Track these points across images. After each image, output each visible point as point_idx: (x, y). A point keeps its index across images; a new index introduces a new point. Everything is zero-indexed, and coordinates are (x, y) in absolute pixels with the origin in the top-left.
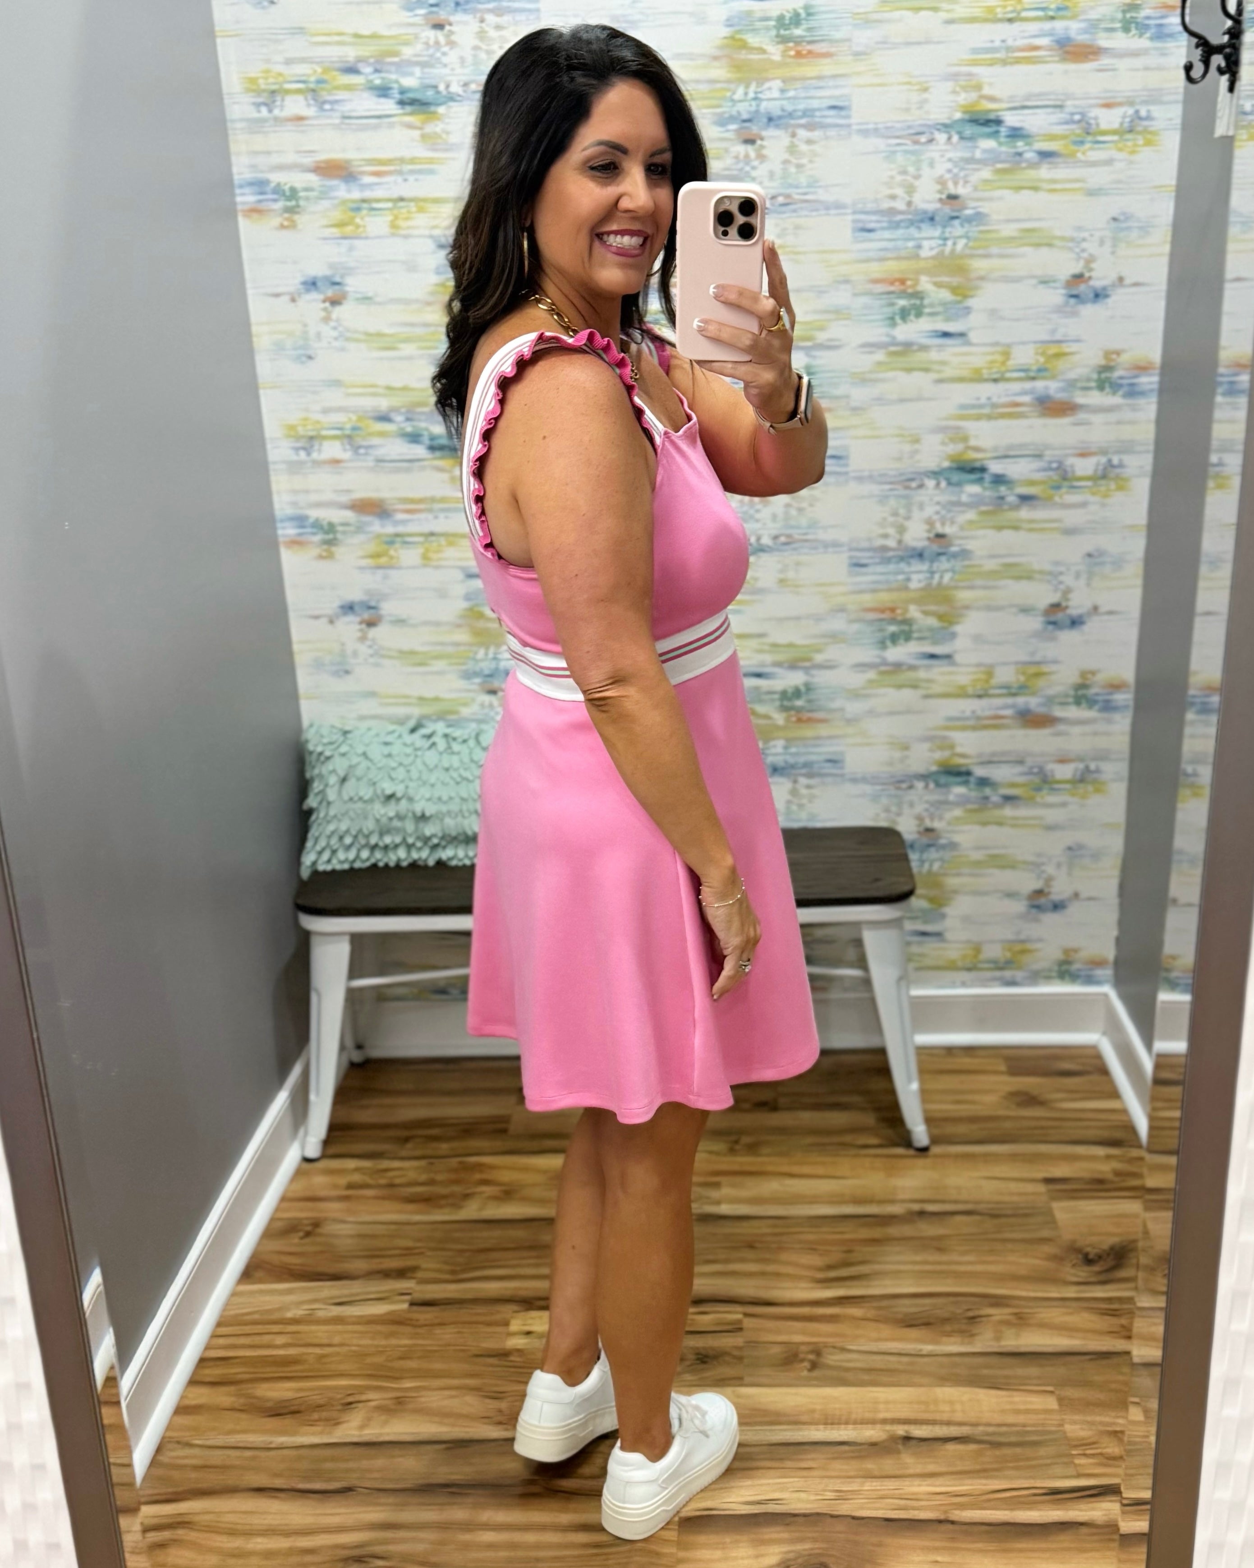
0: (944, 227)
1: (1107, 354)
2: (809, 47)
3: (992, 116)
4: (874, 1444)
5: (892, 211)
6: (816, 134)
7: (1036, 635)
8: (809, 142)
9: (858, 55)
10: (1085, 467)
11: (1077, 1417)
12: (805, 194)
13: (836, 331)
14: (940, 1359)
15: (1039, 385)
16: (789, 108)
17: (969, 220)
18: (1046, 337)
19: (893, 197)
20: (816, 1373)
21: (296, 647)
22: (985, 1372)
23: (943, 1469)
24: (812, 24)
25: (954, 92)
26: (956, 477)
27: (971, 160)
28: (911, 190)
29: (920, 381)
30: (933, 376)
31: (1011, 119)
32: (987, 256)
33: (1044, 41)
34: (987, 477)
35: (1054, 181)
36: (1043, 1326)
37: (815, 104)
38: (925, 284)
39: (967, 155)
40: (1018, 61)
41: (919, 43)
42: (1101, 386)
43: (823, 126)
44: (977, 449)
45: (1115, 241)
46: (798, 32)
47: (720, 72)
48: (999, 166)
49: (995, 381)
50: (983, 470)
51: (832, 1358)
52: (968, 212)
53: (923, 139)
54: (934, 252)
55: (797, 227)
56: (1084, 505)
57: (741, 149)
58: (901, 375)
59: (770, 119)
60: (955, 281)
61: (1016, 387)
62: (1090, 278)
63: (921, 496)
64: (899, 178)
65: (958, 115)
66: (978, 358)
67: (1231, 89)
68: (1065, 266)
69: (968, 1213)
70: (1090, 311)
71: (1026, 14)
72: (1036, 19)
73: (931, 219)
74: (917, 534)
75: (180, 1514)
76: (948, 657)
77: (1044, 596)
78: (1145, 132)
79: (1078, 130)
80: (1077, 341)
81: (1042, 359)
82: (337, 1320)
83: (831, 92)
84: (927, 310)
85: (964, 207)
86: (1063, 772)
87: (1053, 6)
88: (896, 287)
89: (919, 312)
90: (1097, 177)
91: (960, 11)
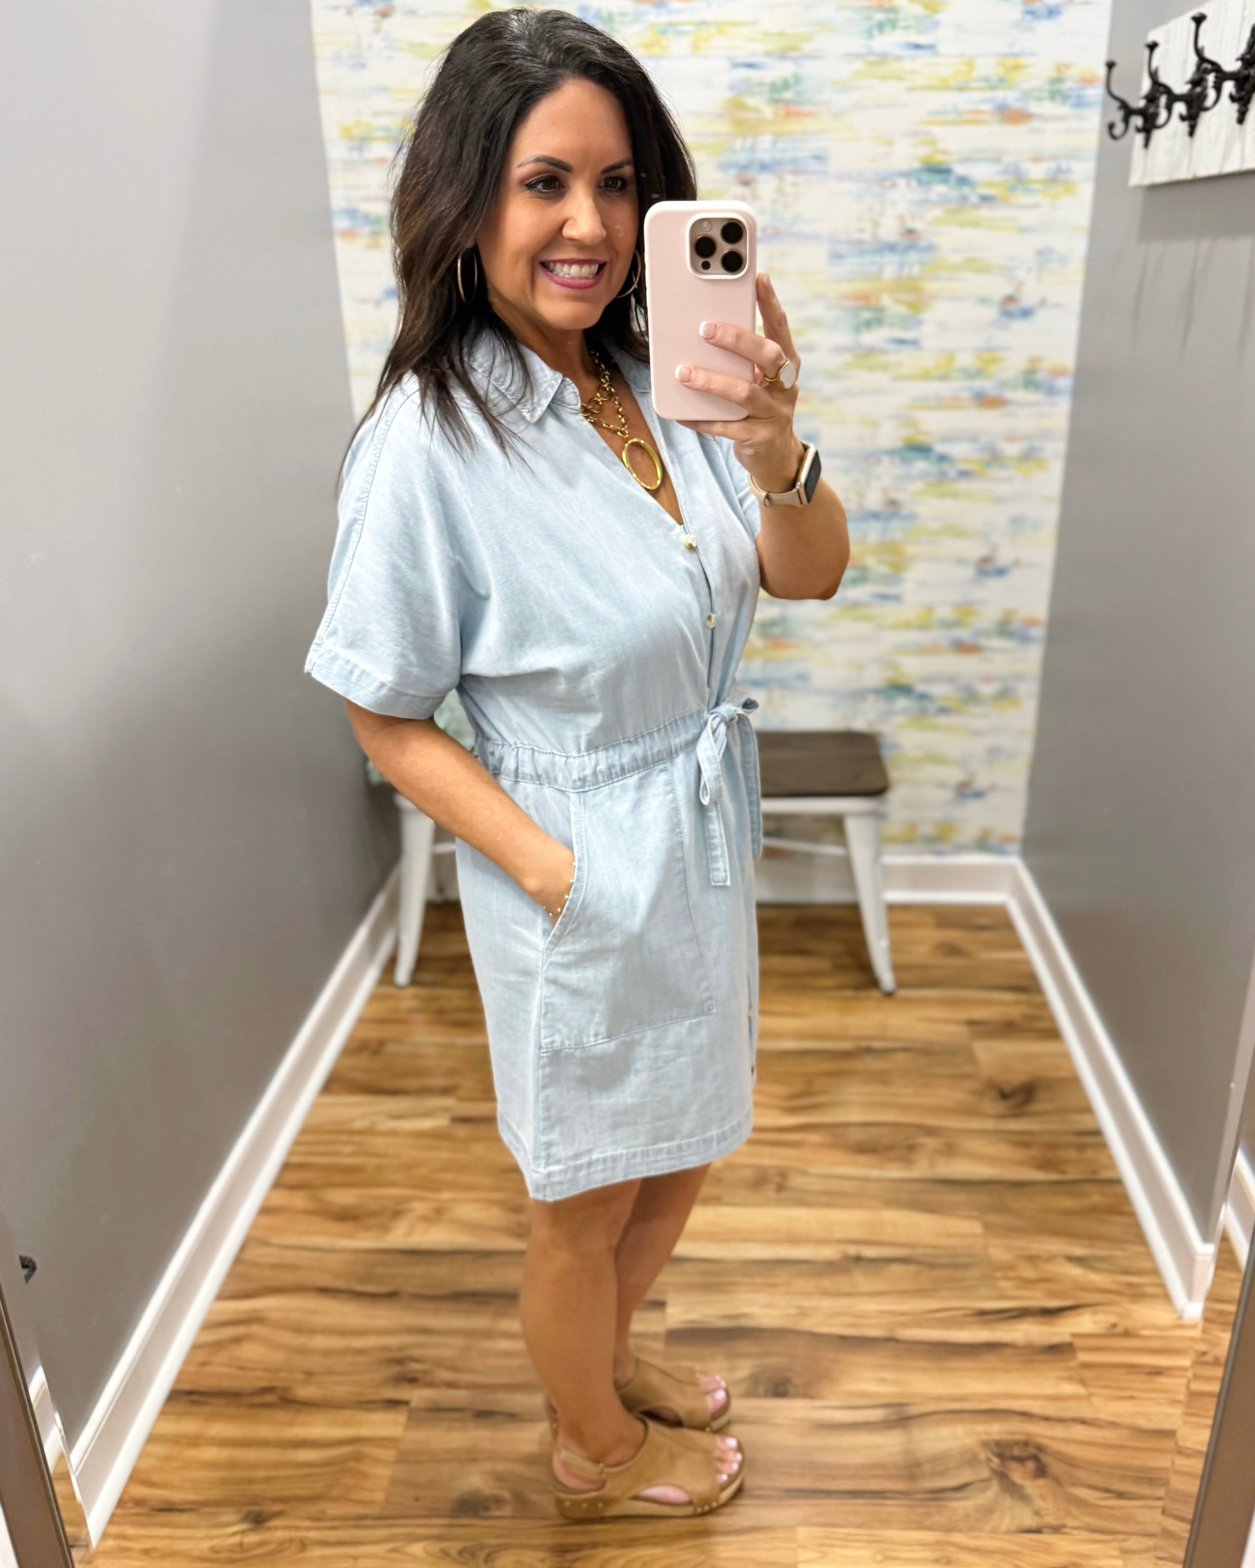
0: (903, 254)
1: (1034, 360)
2: (797, 108)
3: (944, 166)
4: (829, 1263)
5: (860, 242)
6: (800, 179)
7: (971, 582)
8: (794, 185)
9: (837, 115)
10: (1011, 450)
11: (999, 1242)
12: (790, 227)
13: (814, 336)
14: (883, 1184)
15: (977, 383)
16: (779, 156)
17: (923, 250)
18: (982, 345)
19: (861, 230)
20: (784, 1195)
22: (923, 1198)
23: (889, 1288)
24: (800, 88)
25: (914, 146)
26: (907, 455)
28: (876, 224)
30: (891, 374)
31: (960, 169)
32: (937, 279)
33: (987, 107)
34: (933, 456)
35: (991, 220)
36: (970, 1155)
37: (799, 154)
38: (886, 300)
39: (922, 197)
40: (966, 122)
41: (886, 106)
42: (1027, 385)
43: (806, 172)
44: (925, 433)
45: (1040, 270)
46: (788, 95)
47: (723, 127)
48: (949, 206)
49: (941, 379)
50: (929, 450)
51: (796, 1181)
52: (923, 243)
53: (888, 183)
54: (894, 275)
56: (1010, 480)
57: (739, 190)
58: (865, 374)
59: (763, 167)
60: (910, 298)
61: (958, 384)
62: (1019, 299)
63: (879, 470)
64: (867, 215)
65: (916, 165)
66: (927, 360)
67: (1146, 144)
68: (1000, 288)
69: (905, 1050)
70: (1019, 326)
71: (974, 85)
72: (982, 89)
73: (891, 248)
74: (874, 500)
75: (256, 1311)
76: (896, 598)
77: (976, 550)
78: (1066, 182)
79: (1011, 178)
80: (1008, 349)
81: (979, 363)
82: (393, 1133)
83: (813, 145)
84: (887, 321)
85: (919, 239)
86: (987, 690)
87: (995, 78)
88: (861, 303)
89: (880, 322)
90: (1026, 217)
91: (920, 81)
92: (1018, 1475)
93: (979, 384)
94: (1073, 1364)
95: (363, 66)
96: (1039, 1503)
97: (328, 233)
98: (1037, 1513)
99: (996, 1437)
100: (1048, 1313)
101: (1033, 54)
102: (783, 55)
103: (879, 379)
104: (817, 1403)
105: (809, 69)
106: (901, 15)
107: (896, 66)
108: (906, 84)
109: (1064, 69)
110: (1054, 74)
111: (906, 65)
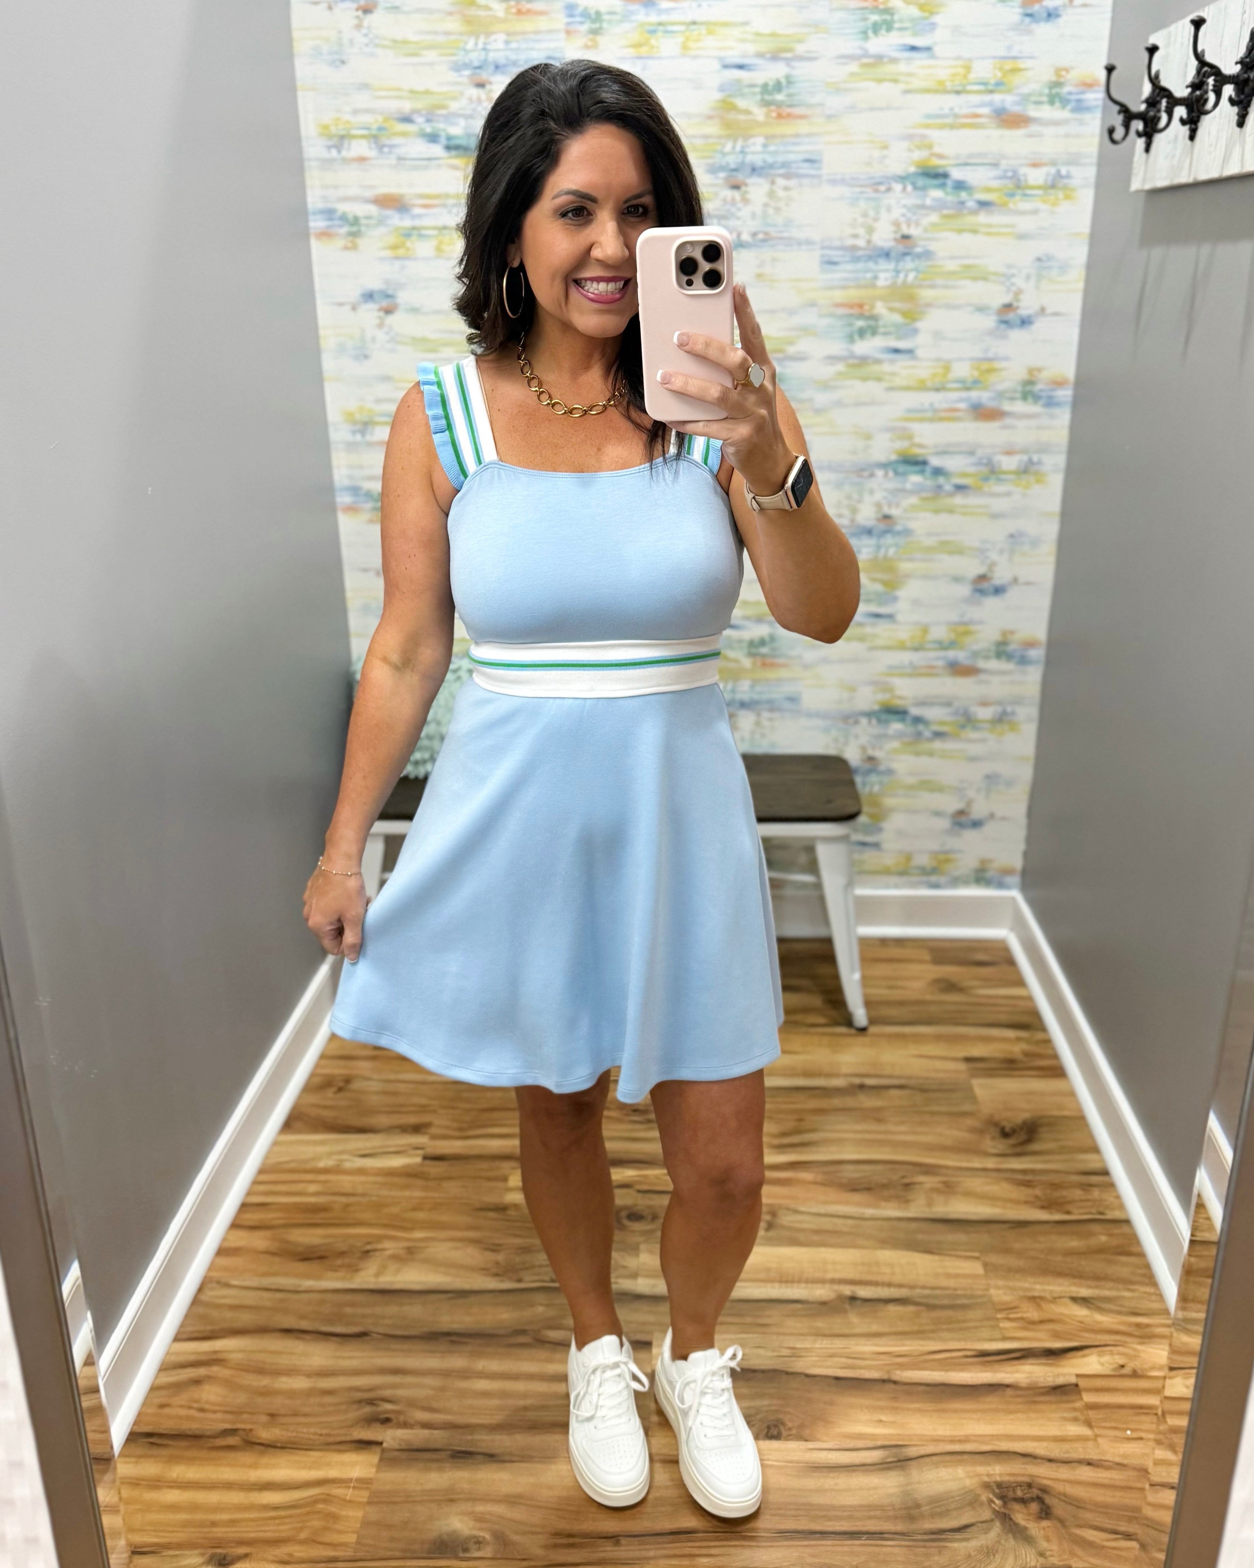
0: (898, 261)
1: (1031, 371)
2: (789, 110)
3: (941, 171)
4: (824, 1303)
5: (854, 248)
6: (792, 183)
7: (967, 601)
8: (787, 189)
9: (830, 118)
10: (1009, 463)
11: (1001, 1283)
12: (782, 232)
13: (803, 346)
14: (879, 1223)
15: (974, 395)
16: (770, 160)
17: (919, 256)
18: (980, 355)
19: (856, 236)
20: (774, 1233)
21: (349, 594)
22: (920, 1237)
23: (886, 1330)
24: (792, 91)
25: (910, 150)
26: (902, 468)
27: (923, 207)
28: (870, 230)
30: (885, 384)
31: (957, 174)
32: (933, 287)
33: (985, 111)
34: (928, 469)
35: (989, 226)
36: (969, 1194)
37: (791, 157)
38: (880, 308)
39: (918, 202)
40: (963, 126)
41: (881, 109)
42: (1025, 396)
43: (798, 176)
44: (920, 446)
45: (1039, 278)
46: (780, 97)
47: (714, 129)
48: (945, 212)
49: (937, 390)
50: (924, 463)
51: (786, 1219)
52: (918, 250)
53: (882, 188)
54: (888, 283)
55: (774, 260)
56: (1008, 494)
57: (729, 194)
58: (858, 384)
59: (754, 170)
60: (906, 306)
61: (955, 395)
62: (1018, 308)
63: (872, 484)
64: (861, 220)
65: (912, 169)
66: (923, 370)
67: (1147, 149)
68: (998, 297)
69: (901, 1087)
70: (1017, 335)
71: (970, 88)
72: (979, 92)
73: (887, 254)
74: (867, 515)
75: (215, 1352)
76: (890, 617)
77: (973, 568)
78: (1065, 188)
79: (1010, 184)
80: (1006, 359)
81: (976, 373)
82: (361, 1171)
83: (806, 148)
84: (881, 330)
85: (915, 246)
86: (984, 713)
87: (993, 81)
88: (855, 311)
89: (874, 332)
90: (1025, 224)
91: (916, 84)
92: (1020, 1516)
94: (1078, 1405)
95: (343, 62)
96: (1044, 1545)
97: (303, 234)
98: (1041, 1554)
99: (998, 1479)
100: (1052, 1354)
102: (775, 57)
103: (873, 388)
104: (810, 1445)
105: (801, 70)
106: (896, 17)
107: (890, 68)
108: (901, 87)
109: (1064, 73)
110: (1054, 78)
111: (902, 67)
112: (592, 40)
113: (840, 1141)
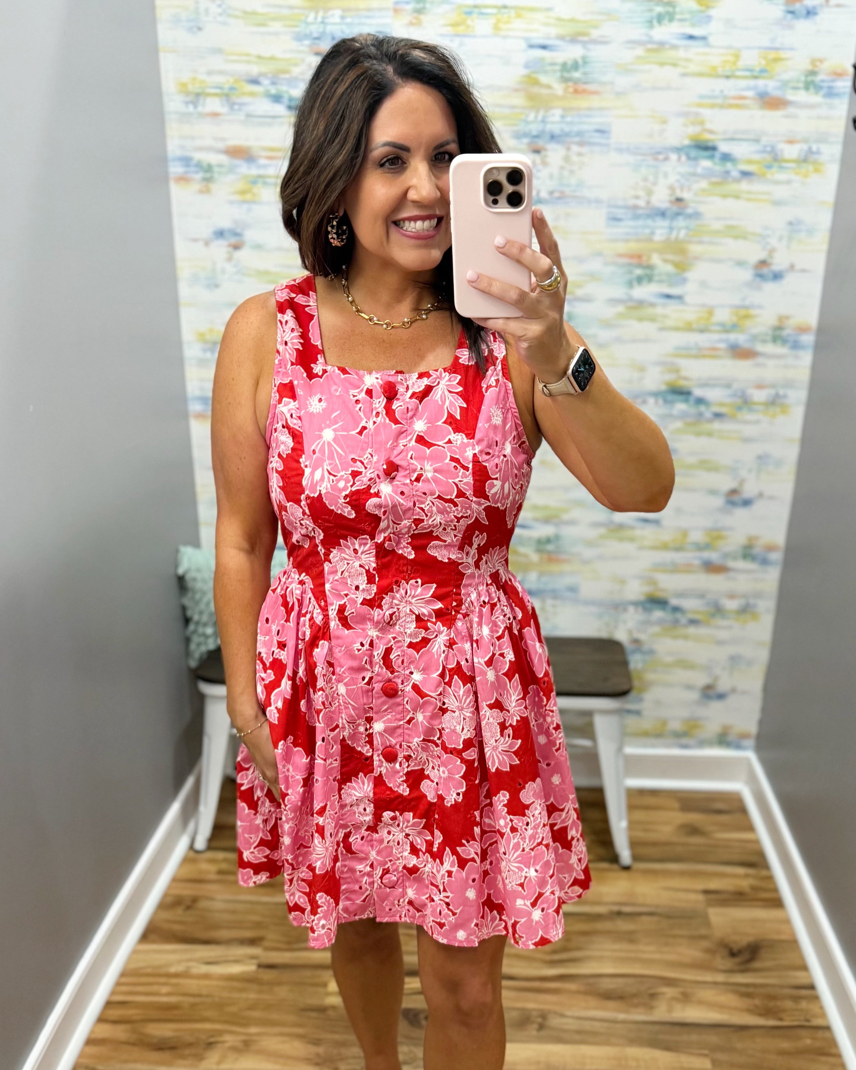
0: (672, 220)
1: (782, 319)
2: (584, 87)
3: (710, 144)
5: (636, 207)
6: (585, 150)
7: (721, 510)
8: (580, 154)
9: (619, 94)
10: (759, 396)
12: (575, 191)
13: (590, 289)
14: (629, 1025)
16: (567, 129)
17: (690, 216)
18: (738, 303)
19: (637, 197)
20: (543, 1033)
22: (661, 1037)
24: (587, 69)
25: (685, 125)
26: (670, 397)
27: (694, 174)
28: (650, 193)
29: (648, 328)
30: (658, 325)
31: (724, 147)
32: (701, 242)
33: (750, 94)
34: (692, 399)
35: (749, 192)
36: (701, 1003)
37: (585, 127)
38: (656, 259)
39: (690, 170)
40: (731, 106)
41: (662, 89)
42: (775, 340)
43: (591, 144)
44: (686, 379)
45: (790, 239)
46: (577, 75)
47: (519, 100)
48: (713, 179)
49: (702, 331)
50: (689, 393)
51: (554, 1021)
52: (689, 211)
53: (661, 157)
54: (663, 238)
55: (568, 215)
56: (757, 422)
58: (635, 323)
59: (553, 137)
60: (677, 258)
61: (716, 337)
62: (771, 264)
64: (642, 184)
65: (687, 142)
66: (690, 314)
68: (755, 253)
69: (651, 914)
70: (770, 287)
71: (739, 73)
72: (745, 77)
73: (663, 214)
76: (656, 521)
77: (725, 483)
78: (815, 162)
79: (768, 157)
80: (760, 307)
81: (734, 319)
82: (206, 976)
83: (597, 120)
84: (656, 278)
85: (686, 207)
86: (731, 605)
87: (757, 69)
88: (635, 261)
89: (650, 279)
90: (780, 192)
91: (692, 68)
93: (733, 337)
95: (200, 29)
97: (165, 179)
101: (792, 49)
102: (573, 39)
105: (595, 52)
106: (678, 10)
107: (672, 54)
108: (680, 70)
109: (818, 63)
110: (810, 67)
111: (681, 53)
112: (417, 18)
113: (600, 959)
